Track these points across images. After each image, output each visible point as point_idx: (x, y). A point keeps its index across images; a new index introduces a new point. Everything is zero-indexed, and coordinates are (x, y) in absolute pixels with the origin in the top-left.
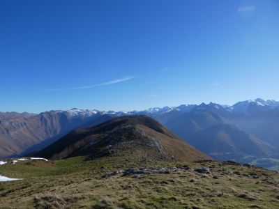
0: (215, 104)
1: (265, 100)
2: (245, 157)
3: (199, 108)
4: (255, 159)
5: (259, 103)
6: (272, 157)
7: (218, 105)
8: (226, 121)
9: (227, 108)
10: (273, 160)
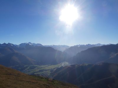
0: (11, 44)
1: (32, 43)
2: (25, 66)
3: (2, 46)
4: (28, 66)
5: (30, 44)
6: (35, 64)
7: (12, 44)
8: (16, 51)
9: (17, 45)
10: (35, 65)
